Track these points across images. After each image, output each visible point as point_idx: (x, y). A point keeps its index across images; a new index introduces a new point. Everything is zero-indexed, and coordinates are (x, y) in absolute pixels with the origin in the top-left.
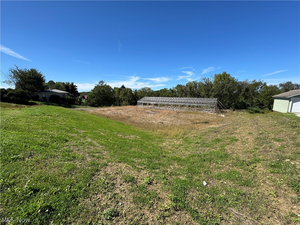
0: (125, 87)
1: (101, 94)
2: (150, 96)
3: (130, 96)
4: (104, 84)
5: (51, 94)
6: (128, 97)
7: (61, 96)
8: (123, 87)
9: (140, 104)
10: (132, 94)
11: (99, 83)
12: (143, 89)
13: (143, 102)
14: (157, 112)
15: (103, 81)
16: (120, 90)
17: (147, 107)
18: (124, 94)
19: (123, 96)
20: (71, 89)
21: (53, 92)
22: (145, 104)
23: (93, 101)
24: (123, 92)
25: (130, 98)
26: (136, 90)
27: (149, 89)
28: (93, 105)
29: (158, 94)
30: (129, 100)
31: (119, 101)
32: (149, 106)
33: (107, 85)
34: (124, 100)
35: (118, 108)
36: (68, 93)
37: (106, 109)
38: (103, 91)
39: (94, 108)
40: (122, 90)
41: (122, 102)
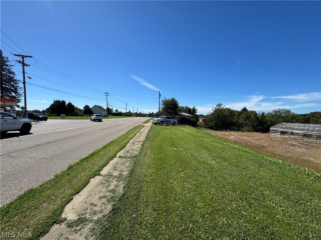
0: (248, 110)
1: (220, 117)
2: (288, 122)
3: (254, 120)
4: (222, 107)
5: (181, 117)
6: (252, 122)
7: (188, 118)
8: (245, 110)
9: (276, 132)
10: (257, 118)
11: (217, 106)
12: (275, 112)
13: (280, 129)
14: (313, 146)
15: (221, 104)
16: (240, 113)
17: (288, 136)
18: (246, 118)
19: (244, 121)
20: (192, 111)
21: (183, 115)
22: (283, 133)
23: (212, 124)
24: (245, 116)
25: (255, 123)
26: (263, 114)
27: (288, 112)
28: (211, 128)
29: (306, 119)
30: (253, 125)
31: (239, 126)
32: (292, 137)
33: (225, 108)
34: (246, 125)
35: (240, 133)
36: (192, 116)
37: (227, 133)
38: (223, 115)
39: (214, 131)
40: (243, 113)
41: (243, 127)
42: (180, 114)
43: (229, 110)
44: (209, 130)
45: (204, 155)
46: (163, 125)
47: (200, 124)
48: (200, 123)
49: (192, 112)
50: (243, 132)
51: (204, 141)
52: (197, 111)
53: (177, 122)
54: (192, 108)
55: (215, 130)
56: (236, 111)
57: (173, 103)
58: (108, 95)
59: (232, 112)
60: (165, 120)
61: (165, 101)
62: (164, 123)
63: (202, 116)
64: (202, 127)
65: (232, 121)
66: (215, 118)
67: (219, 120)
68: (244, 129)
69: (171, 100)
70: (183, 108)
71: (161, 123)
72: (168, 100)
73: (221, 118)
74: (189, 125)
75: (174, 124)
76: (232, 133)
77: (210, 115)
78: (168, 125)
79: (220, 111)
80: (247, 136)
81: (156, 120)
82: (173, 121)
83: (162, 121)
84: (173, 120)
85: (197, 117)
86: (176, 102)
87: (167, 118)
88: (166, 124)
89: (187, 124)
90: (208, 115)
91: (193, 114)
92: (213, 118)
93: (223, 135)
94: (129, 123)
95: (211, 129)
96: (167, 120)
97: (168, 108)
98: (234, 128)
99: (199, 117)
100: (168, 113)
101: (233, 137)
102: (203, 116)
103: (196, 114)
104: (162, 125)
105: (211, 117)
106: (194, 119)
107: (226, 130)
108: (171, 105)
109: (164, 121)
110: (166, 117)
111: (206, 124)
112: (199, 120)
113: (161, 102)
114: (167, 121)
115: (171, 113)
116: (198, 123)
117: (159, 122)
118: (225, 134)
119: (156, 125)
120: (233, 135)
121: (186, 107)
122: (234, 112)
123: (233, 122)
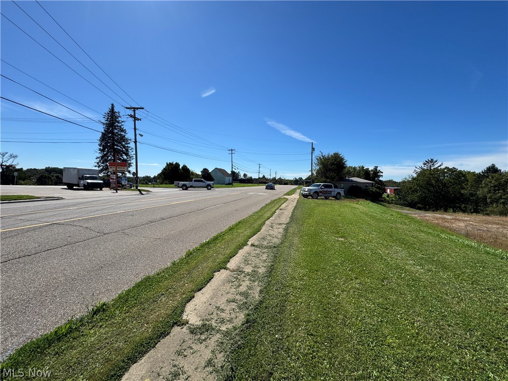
0: (500, 170)
1: (431, 185)
4: (436, 166)
5: (350, 185)
8: (493, 170)
11: (425, 164)
15: (435, 160)
16: (479, 178)
18: (495, 186)
19: (489, 192)
21: (353, 181)
23: (415, 197)
24: (493, 182)
28: (412, 205)
33: (443, 167)
34: (496, 201)
35: (480, 217)
36: (372, 184)
37: (448, 216)
38: (438, 180)
39: (418, 211)
40: (487, 177)
41: (486, 204)
42: (349, 180)
43: (453, 170)
44: (408, 208)
45: (399, 254)
46: (319, 198)
47: (387, 198)
48: (388, 196)
49: (371, 176)
50: (488, 214)
51: (397, 229)
52: (381, 174)
53: (342, 194)
54: (371, 168)
55: (420, 209)
56: (469, 172)
57: (336, 160)
58: (233, 152)
59: (459, 176)
60: (322, 190)
61: (322, 158)
62: (320, 194)
63: (391, 183)
64: (392, 203)
65: (460, 193)
66: (421, 186)
67: (429, 191)
68: (490, 209)
69: (332, 156)
70: (355, 168)
71: (315, 195)
72: (326, 156)
73: (434, 187)
74: (366, 199)
75: (338, 197)
76: (460, 216)
77: (408, 181)
78: (326, 198)
79: (430, 174)
80: (498, 224)
81: (306, 190)
82: (336, 193)
83: (316, 192)
84: (336, 190)
85: (382, 185)
86: (342, 159)
87: (326, 186)
88: (323, 197)
89: (363, 198)
90: (404, 182)
91: (373, 180)
92: (416, 187)
93: (437, 219)
94: (262, 194)
95: (412, 207)
96: (326, 189)
97: (326, 170)
98: (465, 207)
99: (385, 185)
100: (327, 178)
101: (462, 224)
102: (395, 182)
103: (381, 179)
104: (317, 198)
105: (411, 186)
106: (376, 188)
107: (446, 211)
108: (333, 164)
109: (321, 192)
110: (323, 185)
111: (400, 198)
112: (385, 191)
113: (315, 161)
114: (326, 192)
115: (332, 179)
116: (385, 195)
117: (312, 194)
118: (444, 219)
119: (306, 197)
120: (462, 221)
121: (359, 167)
122: (464, 176)
123: (462, 195)
